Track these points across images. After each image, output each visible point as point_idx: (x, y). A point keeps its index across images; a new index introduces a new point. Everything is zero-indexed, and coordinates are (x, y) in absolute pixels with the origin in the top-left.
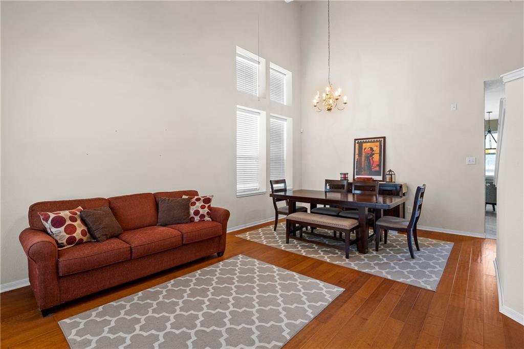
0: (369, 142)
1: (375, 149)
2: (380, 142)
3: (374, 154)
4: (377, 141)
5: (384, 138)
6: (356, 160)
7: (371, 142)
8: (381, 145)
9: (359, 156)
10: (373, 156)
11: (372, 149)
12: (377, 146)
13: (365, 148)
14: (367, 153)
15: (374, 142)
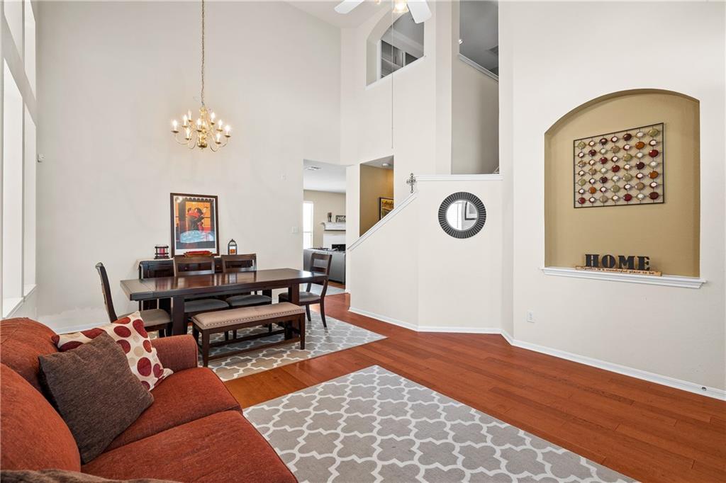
0: (194, 200)
1: (204, 211)
2: (211, 202)
3: (203, 218)
4: (206, 201)
5: (216, 197)
6: (175, 226)
7: (198, 201)
8: (212, 207)
9: (180, 220)
10: (203, 221)
11: (199, 211)
12: (207, 208)
13: (190, 209)
14: (192, 217)
15: (202, 201)
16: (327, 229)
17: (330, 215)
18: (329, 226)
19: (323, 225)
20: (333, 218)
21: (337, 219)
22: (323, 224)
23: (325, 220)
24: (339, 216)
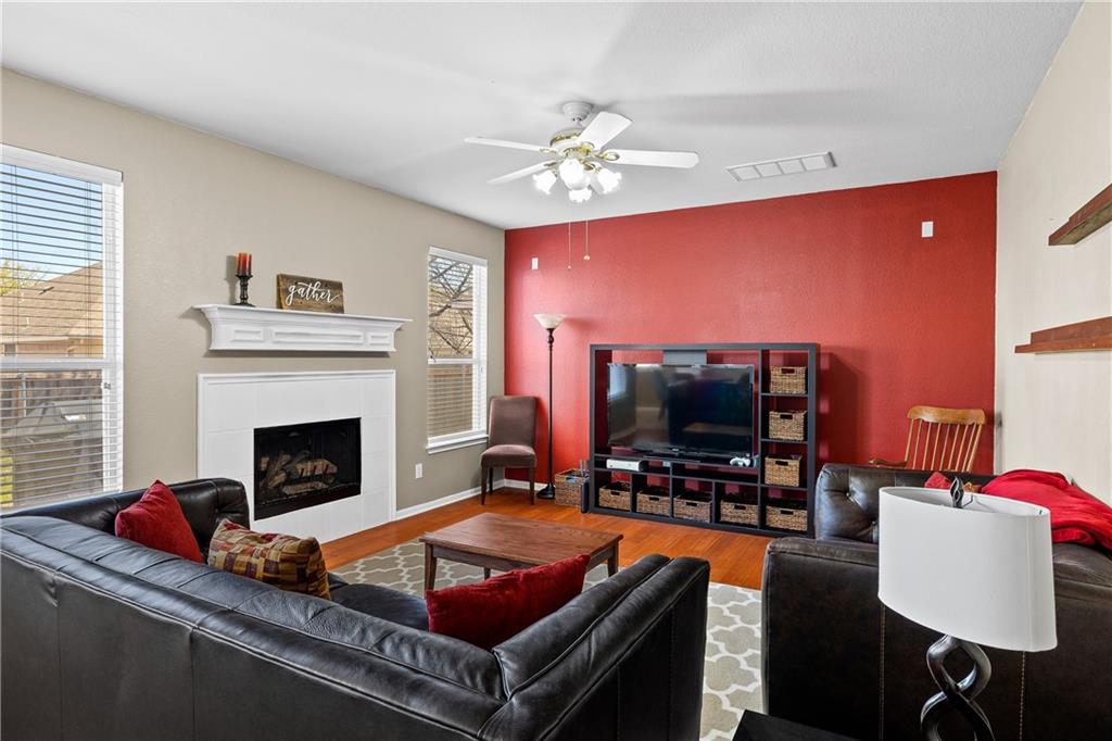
16: (221, 344)
17: (241, 272)
18: (233, 331)
19: (193, 325)
20: (262, 287)
21: (281, 293)
22: (199, 315)
23: (214, 296)
24: (296, 280)
